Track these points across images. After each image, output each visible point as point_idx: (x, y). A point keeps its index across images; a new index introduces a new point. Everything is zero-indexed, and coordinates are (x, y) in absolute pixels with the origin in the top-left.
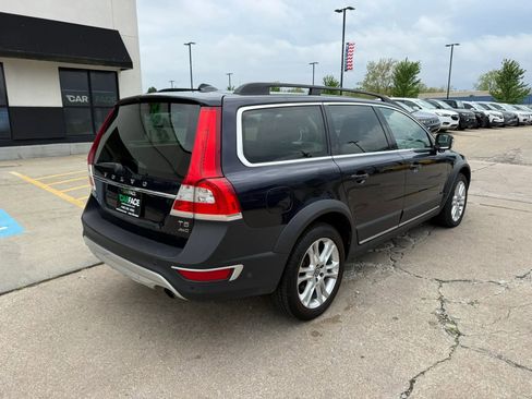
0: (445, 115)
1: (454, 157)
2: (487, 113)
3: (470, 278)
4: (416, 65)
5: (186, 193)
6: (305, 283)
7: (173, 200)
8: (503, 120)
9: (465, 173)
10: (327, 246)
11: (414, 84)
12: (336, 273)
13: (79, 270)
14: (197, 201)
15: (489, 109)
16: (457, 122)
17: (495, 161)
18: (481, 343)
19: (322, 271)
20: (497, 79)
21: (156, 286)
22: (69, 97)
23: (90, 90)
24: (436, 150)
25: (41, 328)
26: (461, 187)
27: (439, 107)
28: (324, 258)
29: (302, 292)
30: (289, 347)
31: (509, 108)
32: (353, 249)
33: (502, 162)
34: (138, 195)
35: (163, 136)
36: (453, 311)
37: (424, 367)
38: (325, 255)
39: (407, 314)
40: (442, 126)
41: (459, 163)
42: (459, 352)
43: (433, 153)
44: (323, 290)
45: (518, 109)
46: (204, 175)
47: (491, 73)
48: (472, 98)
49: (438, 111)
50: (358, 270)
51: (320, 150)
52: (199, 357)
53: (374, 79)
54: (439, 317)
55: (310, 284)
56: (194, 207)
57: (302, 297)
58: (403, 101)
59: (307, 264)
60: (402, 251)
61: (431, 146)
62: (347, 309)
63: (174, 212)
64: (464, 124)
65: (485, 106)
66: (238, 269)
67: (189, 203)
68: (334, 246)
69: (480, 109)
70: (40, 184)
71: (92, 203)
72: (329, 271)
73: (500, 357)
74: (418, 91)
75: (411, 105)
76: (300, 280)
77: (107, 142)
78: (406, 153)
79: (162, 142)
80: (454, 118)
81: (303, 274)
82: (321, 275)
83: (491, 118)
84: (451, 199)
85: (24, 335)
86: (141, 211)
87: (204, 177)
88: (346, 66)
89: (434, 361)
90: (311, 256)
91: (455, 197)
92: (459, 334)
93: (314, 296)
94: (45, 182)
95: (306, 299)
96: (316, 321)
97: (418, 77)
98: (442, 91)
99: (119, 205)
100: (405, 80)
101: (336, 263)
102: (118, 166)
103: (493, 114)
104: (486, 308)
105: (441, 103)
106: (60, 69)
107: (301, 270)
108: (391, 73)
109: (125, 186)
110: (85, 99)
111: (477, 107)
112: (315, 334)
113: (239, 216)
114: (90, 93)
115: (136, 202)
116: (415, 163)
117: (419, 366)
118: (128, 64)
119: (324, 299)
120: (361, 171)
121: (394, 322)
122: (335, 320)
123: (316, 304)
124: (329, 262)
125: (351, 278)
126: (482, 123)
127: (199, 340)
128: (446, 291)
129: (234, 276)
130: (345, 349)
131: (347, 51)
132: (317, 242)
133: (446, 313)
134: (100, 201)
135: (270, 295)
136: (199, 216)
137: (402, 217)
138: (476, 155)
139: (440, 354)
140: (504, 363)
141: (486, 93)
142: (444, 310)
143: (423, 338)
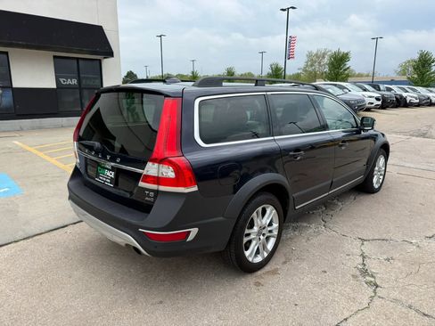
0: (370, 96)
1: (377, 135)
2: (404, 95)
3: (387, 238)
4: (347, 54)
5: (151, 169)
6: (250, 242)
7: (141, 174)
8: (418, 101)
9: (385, 149)
10: (268, 211)
11: (345, 70)
12: (276, 233)
13: (66, 226)
14: (160, 175)
15: (407, 92)
16: (380, 103)
17: (411, 135)
18: (395, 294)
19: (264, 232)
20: (414, 67)
21: (127, 245)
22: (61, 80)
23: (79, 74)
24: (361, 130)
25: (33, 275)
26: (382, 160)
27: (365, 90)
28: (266, 220)
29: (247, 249)
30: (236, 295)
31: (423, 91)
32: (290, 213)
33: (417, 136)
34: (113, 169)
35: (136, 117)
36: (373, 266)
37: (346, 314)
38: (267, 218)
39: (334, 267)
40: (368, 106)
41: (380, 140)
42: (377, 302)
43: (358, 132)
44: (264, 247)
45: (431, 91)
46: (166, 154)
47: (409, 62)
48: (393, 82)
49: (364, 93)
50: (295, 229)
51: (264, 132)
52: (161, 302)
53: (312, 65)
54: (360, 271)
55: (254, 243)
56: (158, 180)
57: (247, 253)
58: (335, 85)
59: (251, 226)
60: (332, 212)
61: (357, 127)
62: (285, 263)
63: (141, 184)
64: (386, 104)
65: (403, 89)
66: (194, 232)
67: (154, 177)
68: (274, 211)
69: (399, 92)
70: (36, 152)
71: (76, 173)
72: (270, 231)
73: (410, 307)
74: (348, 76)
75: (342, 88)
76: (245, 240)
77: (91, 120)
78: (336, 133)
79: (134, 122)
80: (378, 99)
81: (248, 235)
82: (264, 235)
83: (408, 99)
84: (373, 171)
85: (19, 281)
86: (115, 181)
87: (166, 156)
88: (289, 55)
89: (355, 309)
90: (255, 219)
91: (376, 168)
92: (377, 286)
93: (258, 252)
94: (41, 150)
95: (250, 255)
96: (259, 272)
97: (348, 64)
98: (368, 76)
99: (98, 176)
100: (338, 67)
101: (276, 225)
102: (97, 144)
103: (410, 96)
104: (400, 264)
105: (367, 87)
106: (55, 57)
107: (247, 231)
108: (326, 60)
109: (102, 161)
110: (74, 82)
111: (397, 90)
112: (258, 284)
113: (195, 189)
114: (79, 76)
115: (111, 174)
116: (343, 142)
117: (342, 314)
118: (110, 54)
119: (266, 255)
120: (297, 149)
121: (323, 275)
122: (275, 272)
123: (259, 259)
124: (270, 224)
125: (289, 236)
126: (400, 103)
127: (162, 288)
128: (367, 248)
129: (190, 238)
130: (281, 298)
131: (290, 43)
132: (260, 209)
133: (366, 267)
134: (82, 171)
135: (220, 252)
136: (162, 188)
137: (331, 186)
138: (396, 130)
139: (360, 303)
140: (414, 312)
141: (404, 78)
142: (365, 265)
143: (347, 289)
